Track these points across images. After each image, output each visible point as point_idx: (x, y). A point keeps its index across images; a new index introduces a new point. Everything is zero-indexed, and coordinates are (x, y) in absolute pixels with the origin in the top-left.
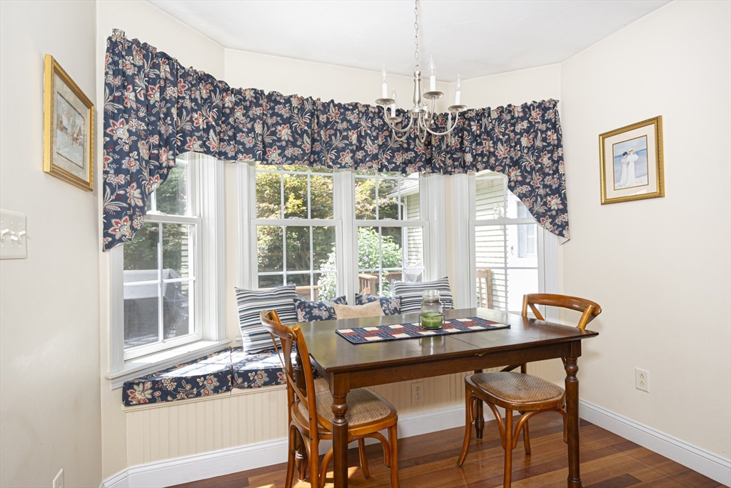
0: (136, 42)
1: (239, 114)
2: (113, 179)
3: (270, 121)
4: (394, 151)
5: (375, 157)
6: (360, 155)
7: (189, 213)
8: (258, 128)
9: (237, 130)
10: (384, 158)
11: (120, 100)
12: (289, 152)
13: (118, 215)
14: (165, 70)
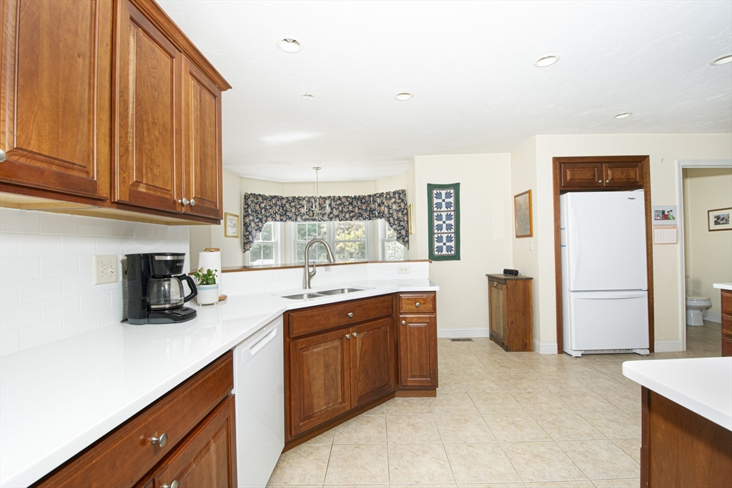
0: (251, 194)
1: (287, 205)
2: (246, 234)
3: (298, 207)
4: (346, 213)
5: (337, 216)
6: (332, 215)
7: (273, 241)
8: (293, 210)
9: (286, 211)
10: (341, 216)
11: (247, 211)
12: (303, 218)
13: (247, 243)
14: (260, 199)
